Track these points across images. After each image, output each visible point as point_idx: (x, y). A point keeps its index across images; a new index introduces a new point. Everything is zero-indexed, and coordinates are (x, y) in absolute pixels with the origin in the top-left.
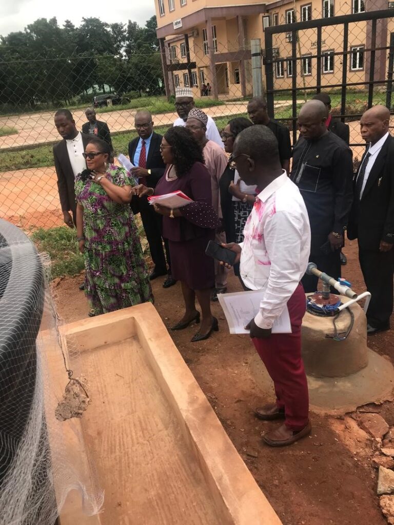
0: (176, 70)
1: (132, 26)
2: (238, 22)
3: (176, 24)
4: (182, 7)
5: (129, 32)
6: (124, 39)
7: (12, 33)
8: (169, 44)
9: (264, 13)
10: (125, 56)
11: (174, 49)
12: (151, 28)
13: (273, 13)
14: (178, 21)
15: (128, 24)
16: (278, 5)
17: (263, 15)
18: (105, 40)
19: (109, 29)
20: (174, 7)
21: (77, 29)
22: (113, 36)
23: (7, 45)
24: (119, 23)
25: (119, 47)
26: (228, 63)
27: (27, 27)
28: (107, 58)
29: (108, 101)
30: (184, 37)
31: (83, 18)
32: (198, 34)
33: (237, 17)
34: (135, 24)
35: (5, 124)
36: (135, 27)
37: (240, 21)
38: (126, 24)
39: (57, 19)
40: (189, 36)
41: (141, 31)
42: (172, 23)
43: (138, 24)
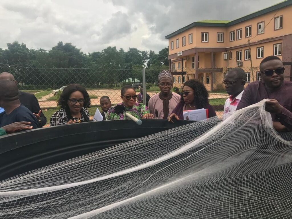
0: (174, 75)
1: (152, 53)
2: (211, 55)
3: (179, 53)
4: (183, 46)
5: (150, 56)
6: (147, 58)
7: (94, 52)
8: (172, 62)
9: (225, 51)
10: (147, 66)
11: (174, 65)
12: (162, 54)
13: (230, 52)
14: (180, 52)
15: (150, 52)
16: (232, 49)
17: (224, 52)
18: (139, 58)
19: (140, 53)
20: (179, 46)
21: (125, 52)
22: (142, 56)
23: (91, 57)
24: (145, 51)
25: (144, 62)
26: (204, 73)
27: (103, 50)
28: (138, 66)
29: (139, 86)
30: (181, 59)
31: (129, 48)
32: (189, 59)
33: (211, 53)
34: (153, 52)
35: (91, 93)
36: (153, 53)
37: (212, 55)
38: (149, 52)
39: (116, 47)
40: (184, 59)
41: (156, 55)
42: (177, 53)
43: (155, 52)
